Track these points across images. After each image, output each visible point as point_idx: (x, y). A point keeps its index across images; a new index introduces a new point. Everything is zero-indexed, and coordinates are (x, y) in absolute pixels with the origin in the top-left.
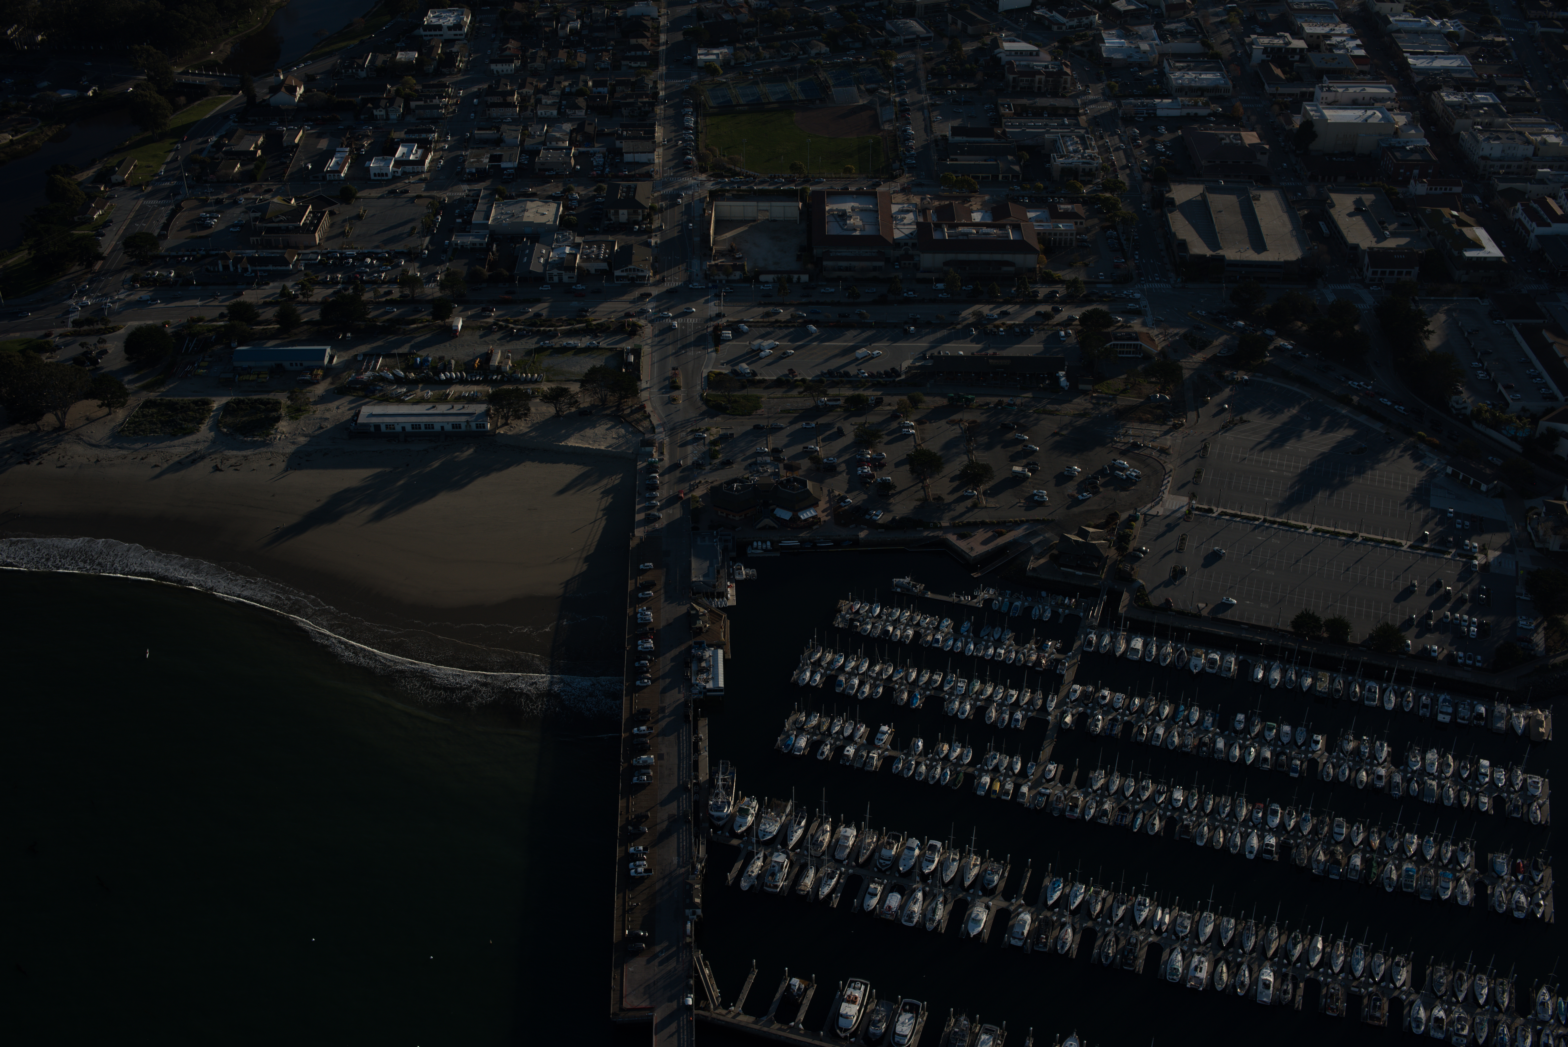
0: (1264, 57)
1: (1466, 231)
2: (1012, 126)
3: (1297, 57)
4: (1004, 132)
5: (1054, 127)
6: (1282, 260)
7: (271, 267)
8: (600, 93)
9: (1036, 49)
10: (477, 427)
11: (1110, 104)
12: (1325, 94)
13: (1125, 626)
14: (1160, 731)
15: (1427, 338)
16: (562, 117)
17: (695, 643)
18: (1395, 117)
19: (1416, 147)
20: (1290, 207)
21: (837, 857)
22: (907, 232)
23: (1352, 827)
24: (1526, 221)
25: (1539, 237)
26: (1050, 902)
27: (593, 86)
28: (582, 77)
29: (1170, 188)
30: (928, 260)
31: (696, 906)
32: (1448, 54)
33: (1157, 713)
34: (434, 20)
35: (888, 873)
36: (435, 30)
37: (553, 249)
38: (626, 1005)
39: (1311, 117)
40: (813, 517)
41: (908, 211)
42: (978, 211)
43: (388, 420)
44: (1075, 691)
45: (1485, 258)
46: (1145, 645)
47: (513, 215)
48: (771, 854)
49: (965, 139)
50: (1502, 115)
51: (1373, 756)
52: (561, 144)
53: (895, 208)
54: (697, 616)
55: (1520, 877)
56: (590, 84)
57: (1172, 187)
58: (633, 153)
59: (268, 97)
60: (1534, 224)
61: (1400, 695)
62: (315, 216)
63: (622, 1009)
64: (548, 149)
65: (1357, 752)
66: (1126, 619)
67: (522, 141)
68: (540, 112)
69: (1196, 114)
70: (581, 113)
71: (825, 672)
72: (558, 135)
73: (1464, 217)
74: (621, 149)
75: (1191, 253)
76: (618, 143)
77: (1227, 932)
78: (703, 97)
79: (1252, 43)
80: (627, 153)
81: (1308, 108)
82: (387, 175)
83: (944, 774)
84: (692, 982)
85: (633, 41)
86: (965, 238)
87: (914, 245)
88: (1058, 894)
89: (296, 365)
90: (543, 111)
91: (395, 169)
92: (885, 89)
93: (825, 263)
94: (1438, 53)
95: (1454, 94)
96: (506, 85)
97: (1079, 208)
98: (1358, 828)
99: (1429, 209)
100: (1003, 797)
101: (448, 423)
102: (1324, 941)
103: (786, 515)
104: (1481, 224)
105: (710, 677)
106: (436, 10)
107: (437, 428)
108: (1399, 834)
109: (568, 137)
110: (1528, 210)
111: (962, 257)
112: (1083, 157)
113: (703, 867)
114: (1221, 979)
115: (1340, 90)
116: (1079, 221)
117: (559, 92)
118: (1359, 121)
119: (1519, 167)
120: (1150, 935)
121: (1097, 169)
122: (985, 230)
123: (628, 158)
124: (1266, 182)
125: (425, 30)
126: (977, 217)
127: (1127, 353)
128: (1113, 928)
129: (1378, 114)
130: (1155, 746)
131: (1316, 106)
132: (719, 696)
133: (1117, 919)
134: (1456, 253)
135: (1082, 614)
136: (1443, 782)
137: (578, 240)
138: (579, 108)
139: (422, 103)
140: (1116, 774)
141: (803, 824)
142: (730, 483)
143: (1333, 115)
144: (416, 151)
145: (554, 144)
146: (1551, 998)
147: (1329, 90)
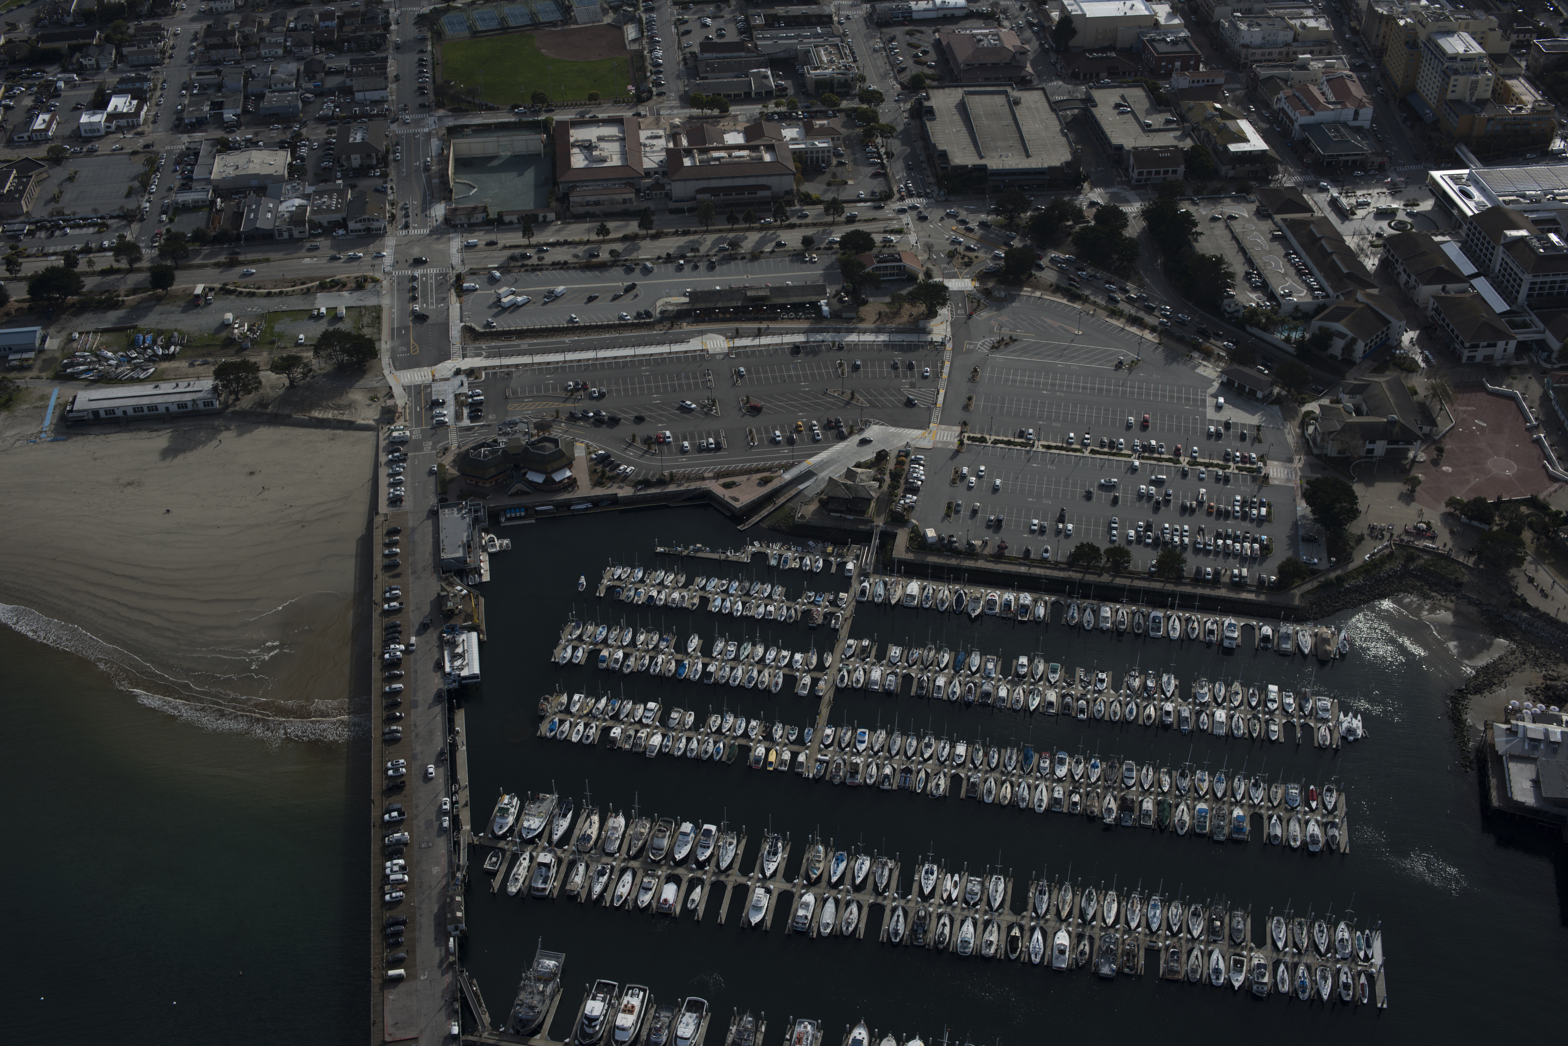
1: (1230, 123)
2: (764, 38)
4: (756, 46)
5: (807, 37)
6: (1046, 166)
8: (327, 27)
10: (205, 406)
11: (864, 9)
13: (899, 570)
14: (941, 682)
15: (1196, 240)
16: (288, 55)
17: (448, 627)
18: (1154, 7)
19: (1177, 38)
20: (1052, 109)
21: (607, 850)
22: (657, 160)
23: (1142, 769)
24: (1289, 110)
25: (1303, 127)
26: (834, 880)
27: (320, 20)
28: (308, 11)
29: (928, 95)
30: (680, 189)
31: (457, 920)
33: (937, 662)
35: (663, 862)
37: (281, 202)
38: (388, 1037)
39: (1070, 11)
40: (569, 478)
41: (657, 137)
42: (732, 132)
44: (851, 646)
45: (1250, 152)
46: (922, 589)
47: (237, 167)
48: (538, 853)
49: (715, 55)
51: (1160, 691)
52: (286, 86)
53: (643, 134)
54: (448, 598)
55: (1314, 806)
56: (317, 18)
57: (931, 94)
58: (365, 91)
60: (1298, 113)
61: (1185, 622)
62: (20, 183)
63: (384, 1043)
64: (274, 92)
65: (1144, 687)
66: (901, 564)
67: (246, 85)
68: (264, 51)
69: (953, 15)
70: (308, 51)
71: (587, 648)
72: (283, 76)
73: (1228, 109)
74: (352, 87)
75: (952, 164)
76: (348, 81)
78: (437, 27)
80: (358, 91)
81: (1066, 2)
82: (98, 130)
83: (717, 748)
84: (457, 1004)
86: (717, 163)
87: (665, 174)
89: (5, 349)
90: (267, 51)
91: (108, 124)
92: (630, 5)
93: (571, 199)
96: (226, 24)
97: (835, 124)
98: (1148, 770)
99: (1192, 103)
100: (780, 768)
101: (173, 403)
103: (539, 478)
104: (1245, 116)
105: (465, 663)
107: (161, 409)
108: (1190, 772)
109: (294, 78)
110: (1291, 98)
111: (715, 183)
112: (837, 68)
113: (464, 876)
116: (836, 136)
117: (284, 29)
118: (1118, 13)
119: (1280, 53)
120: (939, 906)
121: (853, 79)
122: (738, 152)
123: (359, 96)
124: (1027, 83)
126: (731, 139)
127: (891, 275)
128: (901, 902)
129: (1138, 5)
130: (937, 699)
132: (475, 684)
134: (1220, 146)
136: (1232, 712)
137: (308, 190)
138: (306, 45)
139: (135, 48)
140: (897, 733)
141: (570, 815)
142: (477, 448)
143: (1092, 9)
144: (131, 103)
145: (279, 86)
146: (1350, 934)
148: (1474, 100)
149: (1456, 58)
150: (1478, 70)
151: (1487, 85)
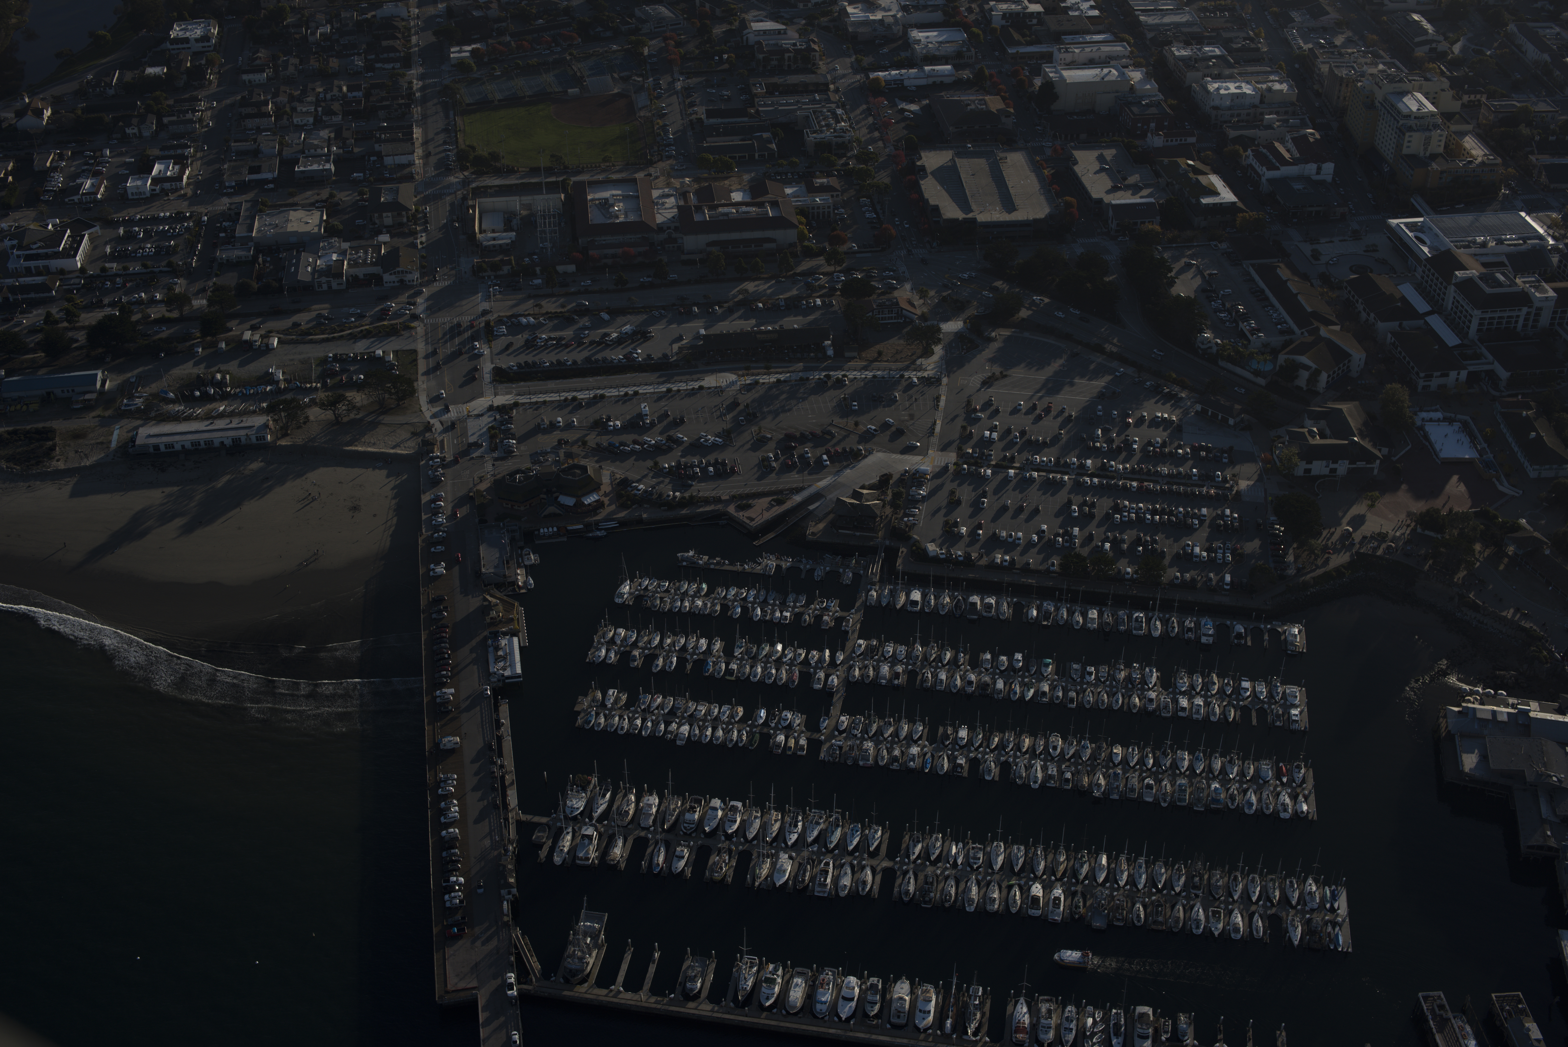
0: (1004, 22)
1: (1202, 179)
2: (765, 105)
3: (1035, 21)
4: (757, 112)
5: (805, 103)
6: (1031, 218)
7: (32, 295)
8: (355, 97)
9: (784, 27)
10: (257, 440)
11: (858, 77)
12: (1063, 56)
13: (903, 579)
14: (943, 676)
16: (319, 123)
17: (490, 633)
18: (1130, 73)
19: (1151, 101)
20: (1036, 168)
21: (642, 825)
22: (669, 216)
23: (1128, 749)
24: (1257, 165)
25: (1269, 180)
26: (850, 848)
27: (348, 90)
28: (336, 82)
29: (920, 156)
30: (692, 242)
31: (510, 886)
32: (1177, 9)
33: (939, 659)
34: (180, 33)
35: (694, 835)
36: (182, 43)
37: (319, 257)
38: (450, 987)
39: (1051, 78)
40: (597, 501)
41: (668, 196)
42: (737, 190)
43: (165, 439)
44: (860, 646)
45: (1221, 204)
46: (924, 596)
47: (277, 226)
48: (580, 829)
49: (720, 120)
50: (1230, 66)
51: (1144, 681)
52: (319, 151)
53: (655, 193)
54: (490, 607)
55: (1285, 780)
56: (345, 89)
57: (923, 154)
58: (393, 155)
59: (14, 121)
60: (1264, 169)
61: (1165, 622)
62: (74, 241)
63: (447, 992)
64: (307, 157)
65: (1129, 679)
66: (904, 574)
67: (280, 152)
68: (296, 120)
69: (942, 82)
70: (338, 119)
71: (619, 649)
72: (316, 142)
73: (1200, 166)
74: (381, 152)
75: (944, 217)
76: (377, 147)
77: (1018, 859)
78: (458, 96)
79: (991, 10)
80: (387, 156)
81: (1047, 70)
82: (144, 193)
83: (740, 736)
84: (513, 959)
85: (385, 43)
86: (726, 218)
87: (676, 229)
88: (857, 839)
89: (68, 391)
90: (299, 120)
91: (153, 187)
92: (639, 76)
93: (591, 252)
94: (1167, 10)
95: (1184, 48)
96: (260, 95)
97: (834, 182)
98: (1133, 750)
99: (1166, 160)
100: (799, 753)
101: (228, 437)
102: (1108, 859)
103: (569, 501)
104: (1216, 172)
105: (508, 664)
106: (181, 23)
107: (217, 443)
108: (1172, 752)
109: (326, 144)
110: (1258, 155)
111: (724, 236)
112: (835, 131)
113: (515, 848)
114: (1015, 901)
115: (1077, 51)
116: (835, 194)
117: (314, 99)
118: (1098, 79)
119: (1248, 114)
120: (946, 868)
121: (849, 142)
122: (744, 209)
123: (388, 161)
124: (1011, 144)
125: (171, 44)
126: (737, 197)
127: (889, 318)
128: (912, 866)
129: (1114, 71)
130: (940, 691)
131: (1055, 67)
132: (517, 682)
133: (915, 857)
134: (1194, 201)
135: (862, 572)
136: (1209, 700)
137: (345, 245)
138: (335, 114)
139: (175, 118)
140: (904, 721)
141: (608, 795)
142: (512, 474)
143: (1073, 75)
144: (173, 168)
145: (312, 151)
146: (1318, 888)
147: (1067, 51)
148: (1428, 154)
149: (1410, 116)
150: (1431, 127)
151: (1440, 141)
